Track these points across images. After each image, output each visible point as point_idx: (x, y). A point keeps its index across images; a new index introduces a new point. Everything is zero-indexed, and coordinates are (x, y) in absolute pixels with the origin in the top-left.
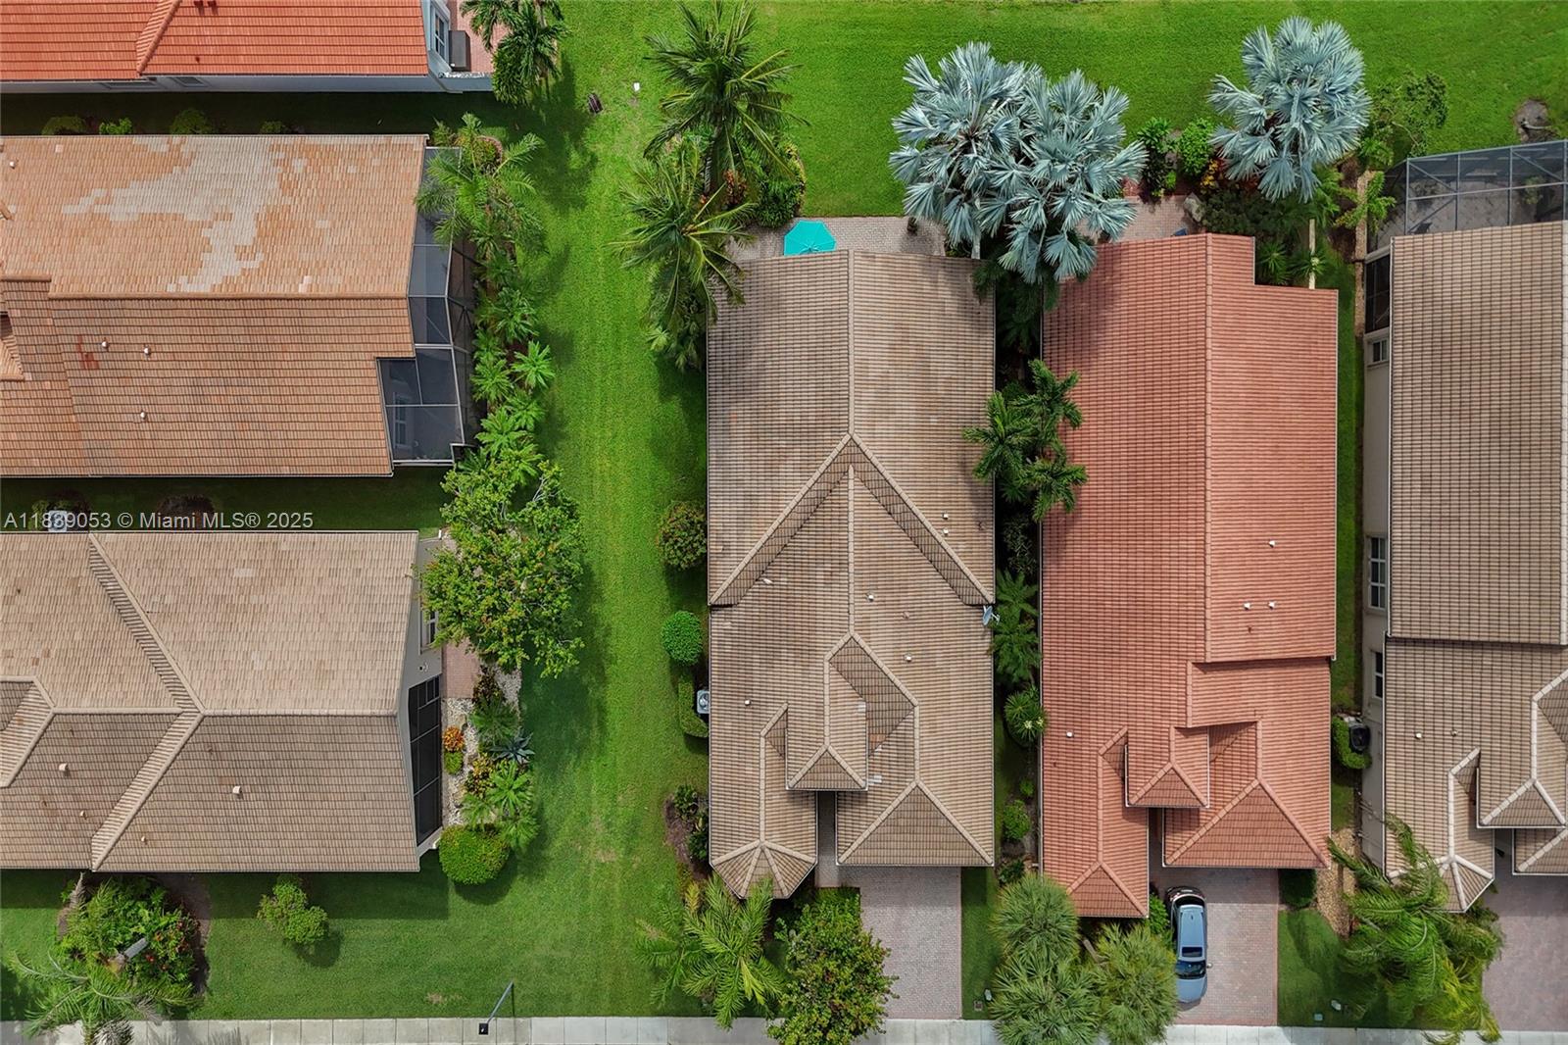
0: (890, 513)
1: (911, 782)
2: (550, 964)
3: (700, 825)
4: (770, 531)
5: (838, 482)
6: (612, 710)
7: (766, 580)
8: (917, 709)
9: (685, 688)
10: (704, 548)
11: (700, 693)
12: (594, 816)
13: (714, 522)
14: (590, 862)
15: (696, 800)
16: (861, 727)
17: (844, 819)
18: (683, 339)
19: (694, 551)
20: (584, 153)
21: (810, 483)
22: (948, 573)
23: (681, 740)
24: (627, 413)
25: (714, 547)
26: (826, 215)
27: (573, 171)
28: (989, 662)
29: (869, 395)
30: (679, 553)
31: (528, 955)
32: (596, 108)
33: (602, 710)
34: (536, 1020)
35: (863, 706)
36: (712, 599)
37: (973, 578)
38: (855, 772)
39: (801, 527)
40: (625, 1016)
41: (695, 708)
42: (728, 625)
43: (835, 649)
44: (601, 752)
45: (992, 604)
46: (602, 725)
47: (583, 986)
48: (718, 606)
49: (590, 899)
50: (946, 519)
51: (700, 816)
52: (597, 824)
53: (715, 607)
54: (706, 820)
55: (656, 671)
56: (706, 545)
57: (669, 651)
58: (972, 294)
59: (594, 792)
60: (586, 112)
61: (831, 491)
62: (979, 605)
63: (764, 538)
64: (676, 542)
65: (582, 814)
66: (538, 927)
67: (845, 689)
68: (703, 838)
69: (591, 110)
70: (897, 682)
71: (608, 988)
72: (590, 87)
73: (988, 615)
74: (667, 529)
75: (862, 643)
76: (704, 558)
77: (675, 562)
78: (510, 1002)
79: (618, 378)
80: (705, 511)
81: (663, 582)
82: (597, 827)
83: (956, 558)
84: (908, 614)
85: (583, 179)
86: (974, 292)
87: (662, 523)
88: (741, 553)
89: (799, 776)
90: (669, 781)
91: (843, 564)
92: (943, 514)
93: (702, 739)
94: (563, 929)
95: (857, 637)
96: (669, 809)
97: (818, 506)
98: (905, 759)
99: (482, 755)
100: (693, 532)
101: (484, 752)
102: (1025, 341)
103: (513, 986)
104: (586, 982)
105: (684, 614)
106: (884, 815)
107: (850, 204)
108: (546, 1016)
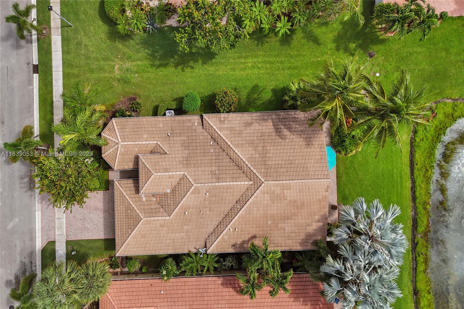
0: (237, 202)
1: (143, 215)
2: (79, 44)
3: (128, 114)
4: (229, 143)
5: (247, 176)
6: (166, 70)
7: (212, 141)
8: (168, 218)
9: (174, 105)
10: (222, 111)
11: (173, 111)
12: (130, 63)
13: (232, 115)
14: (115, 62)
15: (136, 111)
16: (162, 191)
17: (130, 183)
18: (294, 98)
19: (221, 106)
20: (355, 50)
21: (247, 163)
22: (217, 232)
23: (156, 104)
24: (267, 74)
25: (223, 115)
26: (337, 166)
27: (349, 45)
28: (186, 252)
29: (278, 191)
30: (220, 99)
31: (82, 33)
32: (370, 55)
33: (166, 65)
34: (60, 37)
35: (169, 191)
36: (205, 116)
37: (215, 243)
38: (146, 188)
39: (231, 159)
40: (63, 81)
41: (168, 109)
42: (196, 124)
43: (188, 177)
44: (152, 65)
45: (206, 252)
46: (161, 65)
47: (72, 60)
48: (202, 119)
49: (102, 62)
50: (235, 229)
51: (131, 113)
52: (128, 65)
53: (202, 117)
54: (130, 116)
55: (180, 91)
56: (223, 112)
57: (186, 96)
58: (314, 239)
59: (138, 62)
60: (369, 51)
61: (244, 173)
62: (206, 246)
63: (227, 141)
64: (224, 98)
65: (130, 57)
66: (92, 38)
67: (175, 181)
68: (123, 115)
69: (370, 53)
70: (178, 208)
71: (72, 72)
72: (378, 52)
73: (202, 251)
74: (229, 93)
75: (191, 190)
76: (219, 112)
77: (217, 98)
78: (66, 25)
79: (279, 69)
80: (235, 112)
81: (211, 93)
82: (127, 65)
83: (222, 235)
84: (202, 212)
85: (346, 50)
86: (315, 240)
87: (231, 91)
88: (221, 129)
89: (144, 161)
90: (143, 98)
91: (218, 180)
92: (237, 228)
93: (157, 113)
94: (91, 49)
95: (193, 188)
96: (133, 98)
97: (238, 166)
98: (151, 213)
99: (149, 8)
100: (228, 106)
101: (150, 10)
102: (298, 264)
103: (71, 26)
104: (74, 61)
105: (199, 103)
106: (131, 203)
107: (341, 177)
108: (62, 42)
